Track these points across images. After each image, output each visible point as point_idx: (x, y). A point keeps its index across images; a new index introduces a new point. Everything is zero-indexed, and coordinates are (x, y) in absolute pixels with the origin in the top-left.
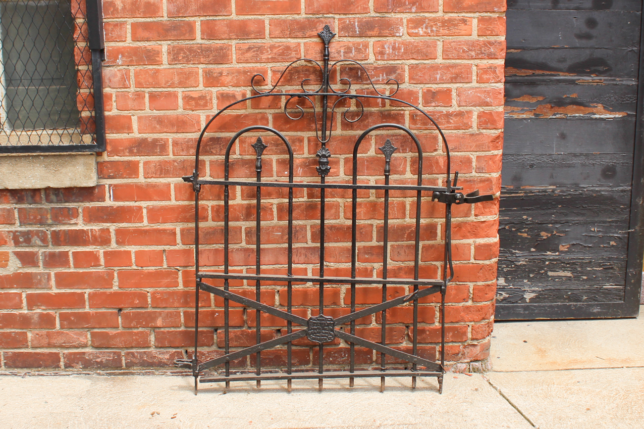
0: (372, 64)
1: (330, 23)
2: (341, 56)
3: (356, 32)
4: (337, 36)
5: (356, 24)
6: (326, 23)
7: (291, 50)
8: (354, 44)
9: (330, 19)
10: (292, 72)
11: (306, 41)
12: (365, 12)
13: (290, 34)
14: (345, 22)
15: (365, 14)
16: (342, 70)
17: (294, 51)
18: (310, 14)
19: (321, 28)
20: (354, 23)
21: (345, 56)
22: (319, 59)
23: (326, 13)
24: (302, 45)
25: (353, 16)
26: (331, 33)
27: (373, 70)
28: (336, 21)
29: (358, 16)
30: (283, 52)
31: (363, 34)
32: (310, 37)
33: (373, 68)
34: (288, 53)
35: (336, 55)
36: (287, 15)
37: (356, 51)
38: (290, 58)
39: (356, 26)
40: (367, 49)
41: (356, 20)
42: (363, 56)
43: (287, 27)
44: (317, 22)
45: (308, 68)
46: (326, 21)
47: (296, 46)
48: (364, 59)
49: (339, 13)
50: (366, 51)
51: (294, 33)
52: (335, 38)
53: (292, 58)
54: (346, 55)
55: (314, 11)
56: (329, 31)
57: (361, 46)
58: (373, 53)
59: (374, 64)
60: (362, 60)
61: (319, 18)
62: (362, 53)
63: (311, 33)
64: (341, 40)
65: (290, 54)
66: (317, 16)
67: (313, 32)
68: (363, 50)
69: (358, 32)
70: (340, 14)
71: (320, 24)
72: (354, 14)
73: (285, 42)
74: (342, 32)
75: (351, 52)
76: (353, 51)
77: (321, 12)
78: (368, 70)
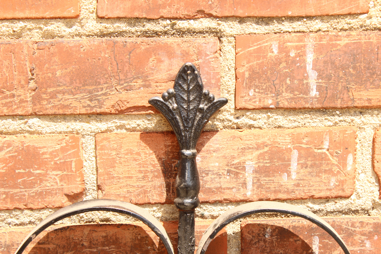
0: (366, 212)
1: (199, 54)
2: (244, 184)
3: (306, 90)
4: (230, 106)
5: (310, 58)
6: (185, 54)
7: (42, 164)
8: (296, 140)
9: (200, 40)
10: (51, 246)
11: (103, 126)
12: (345, 11)
13: (36, 99)
14: (261, 52)
15: (348, 20)
16: (249, 237)
17: (57, 167)
18: (119, 19)
19: (163, 75)
20: (302, 55)
21: (260, 186)
22: (156, 198)
23: (183, 12)
24: (89, 143)
25: (298, 25)
26: (207, 98)
27: (370, 236)
28: (228, 48)
29: (317, 24)
30: (13, 169)
31: (334, 97)
32: (121, 113)
33: (368, 229)
34: (30, 174)
35: (226, 181)
36: (21, 24)
37: (304, 166)
38: (40, 194)
39: (309, 68)
40: (350, 158)
41: (310, 42)
42: (333, 181)
43: (22, 72)
44: (149, 52)
45: (111, 231)
46: (185, 46)
47: (63, 149)
48: (334, 193)
49: (240, 13)
50: (345, 165)
51: (53, 96)
52: (220, 116)
53: (49, 193)
54: (264, 180)
55: (133, 9)
56: (200, 87)
57: (326, 145)
58: (370, 173)
59: (373, 212)
60: (327, 199)
61: (157, 34)
62: (330, 172)
63: (124, 95)
64: (244, 120)
65: (41, 178)
66: (149, 26)
67: (132, 94)
68: (334, 161)
69: (314, 93)
70: (242, 20)
71: (160, 61)
72: (300, 18)
73: (15, 133)
74: (251, 93)
75: (285, 168)
76: (294, 166)
77: (164, 12)
78: (350, 235)
